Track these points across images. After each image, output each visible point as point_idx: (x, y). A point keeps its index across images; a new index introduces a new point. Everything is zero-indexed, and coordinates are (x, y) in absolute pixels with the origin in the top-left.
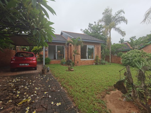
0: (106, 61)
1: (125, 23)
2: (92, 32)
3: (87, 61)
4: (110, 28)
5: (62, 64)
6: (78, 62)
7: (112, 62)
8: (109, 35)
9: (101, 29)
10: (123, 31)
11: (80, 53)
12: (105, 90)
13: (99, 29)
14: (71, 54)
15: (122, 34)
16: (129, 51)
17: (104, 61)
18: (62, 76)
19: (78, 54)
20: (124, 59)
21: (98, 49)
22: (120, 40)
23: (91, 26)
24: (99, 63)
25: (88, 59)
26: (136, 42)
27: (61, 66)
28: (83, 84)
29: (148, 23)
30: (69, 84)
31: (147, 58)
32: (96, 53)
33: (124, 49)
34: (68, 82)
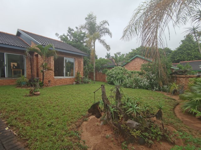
0: (89, 79)
1: (110, 37)
2: (73, 40)
3: (64, 79)
4: (95, 39)
5: (19, 85)
6: (49, 81)
7: (96, 81)
8: (93, 47)
9: (85, 39)
10: (108, 44)
11: (53, 68)
12: (82, 116)
13: (82, 38)
14: (37, 69)
15: (107, 48)
16: (113, 67)
17: (87, 80)
18: (12, 107)
19: (49, 69)
20: (109, 76)
21: (79, 63)
22: (107, 55)
23: (72, 32)
24: (81, 81)
25: (66, 76)
26: (120, 59)
27: (17, 88)
28: (51, 113)
29: (125, 40)
30: (26, 118)
31: (128, 75)
32: (77, 69)
33: (109, 65)
34: (24, 115)
